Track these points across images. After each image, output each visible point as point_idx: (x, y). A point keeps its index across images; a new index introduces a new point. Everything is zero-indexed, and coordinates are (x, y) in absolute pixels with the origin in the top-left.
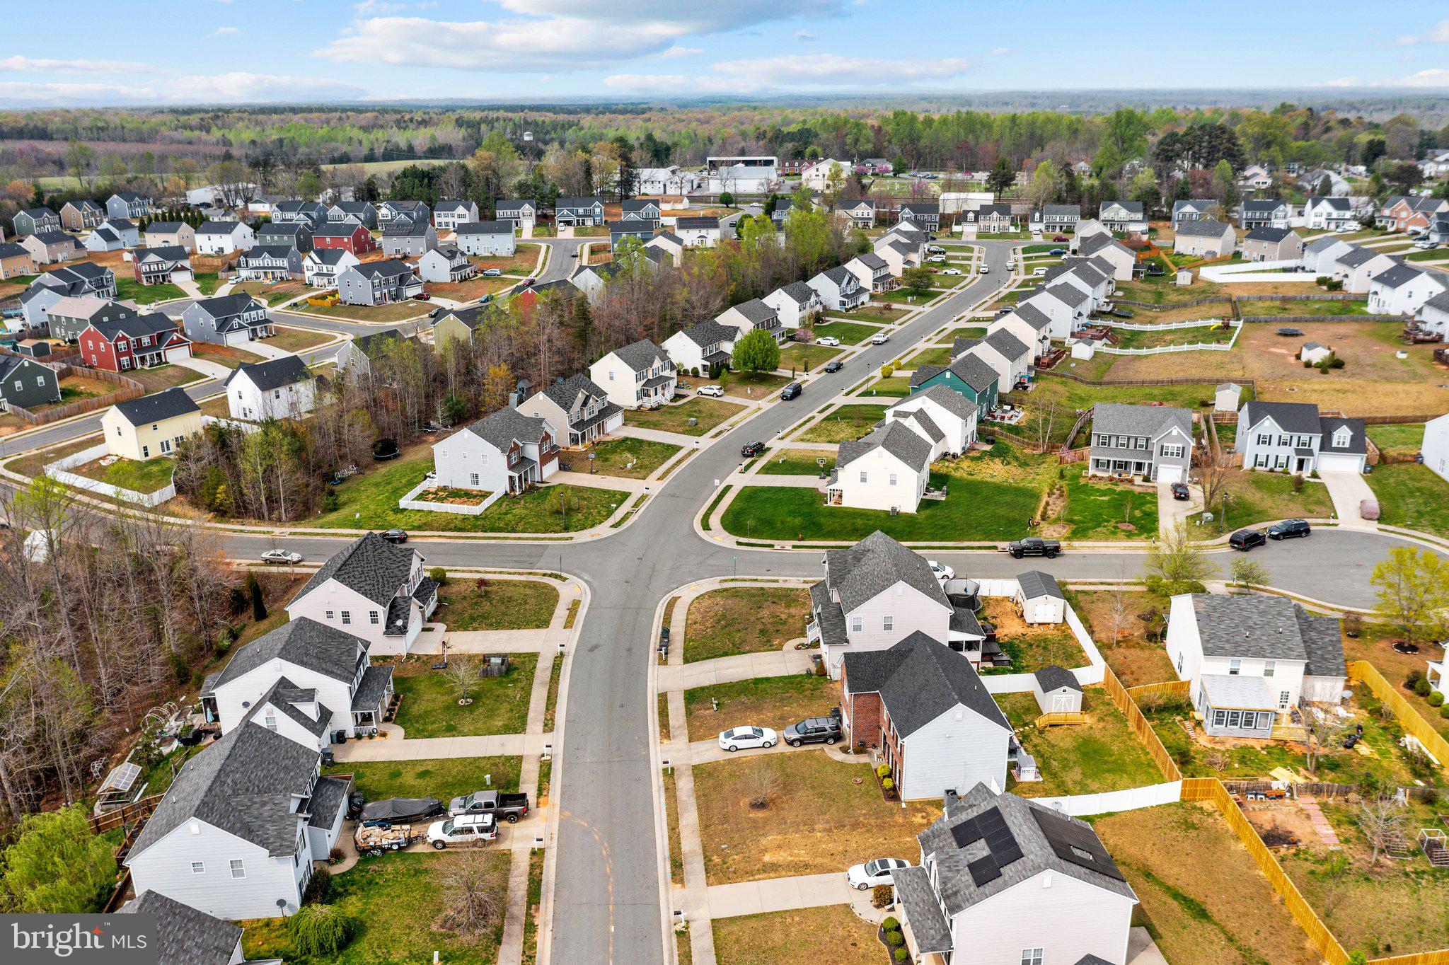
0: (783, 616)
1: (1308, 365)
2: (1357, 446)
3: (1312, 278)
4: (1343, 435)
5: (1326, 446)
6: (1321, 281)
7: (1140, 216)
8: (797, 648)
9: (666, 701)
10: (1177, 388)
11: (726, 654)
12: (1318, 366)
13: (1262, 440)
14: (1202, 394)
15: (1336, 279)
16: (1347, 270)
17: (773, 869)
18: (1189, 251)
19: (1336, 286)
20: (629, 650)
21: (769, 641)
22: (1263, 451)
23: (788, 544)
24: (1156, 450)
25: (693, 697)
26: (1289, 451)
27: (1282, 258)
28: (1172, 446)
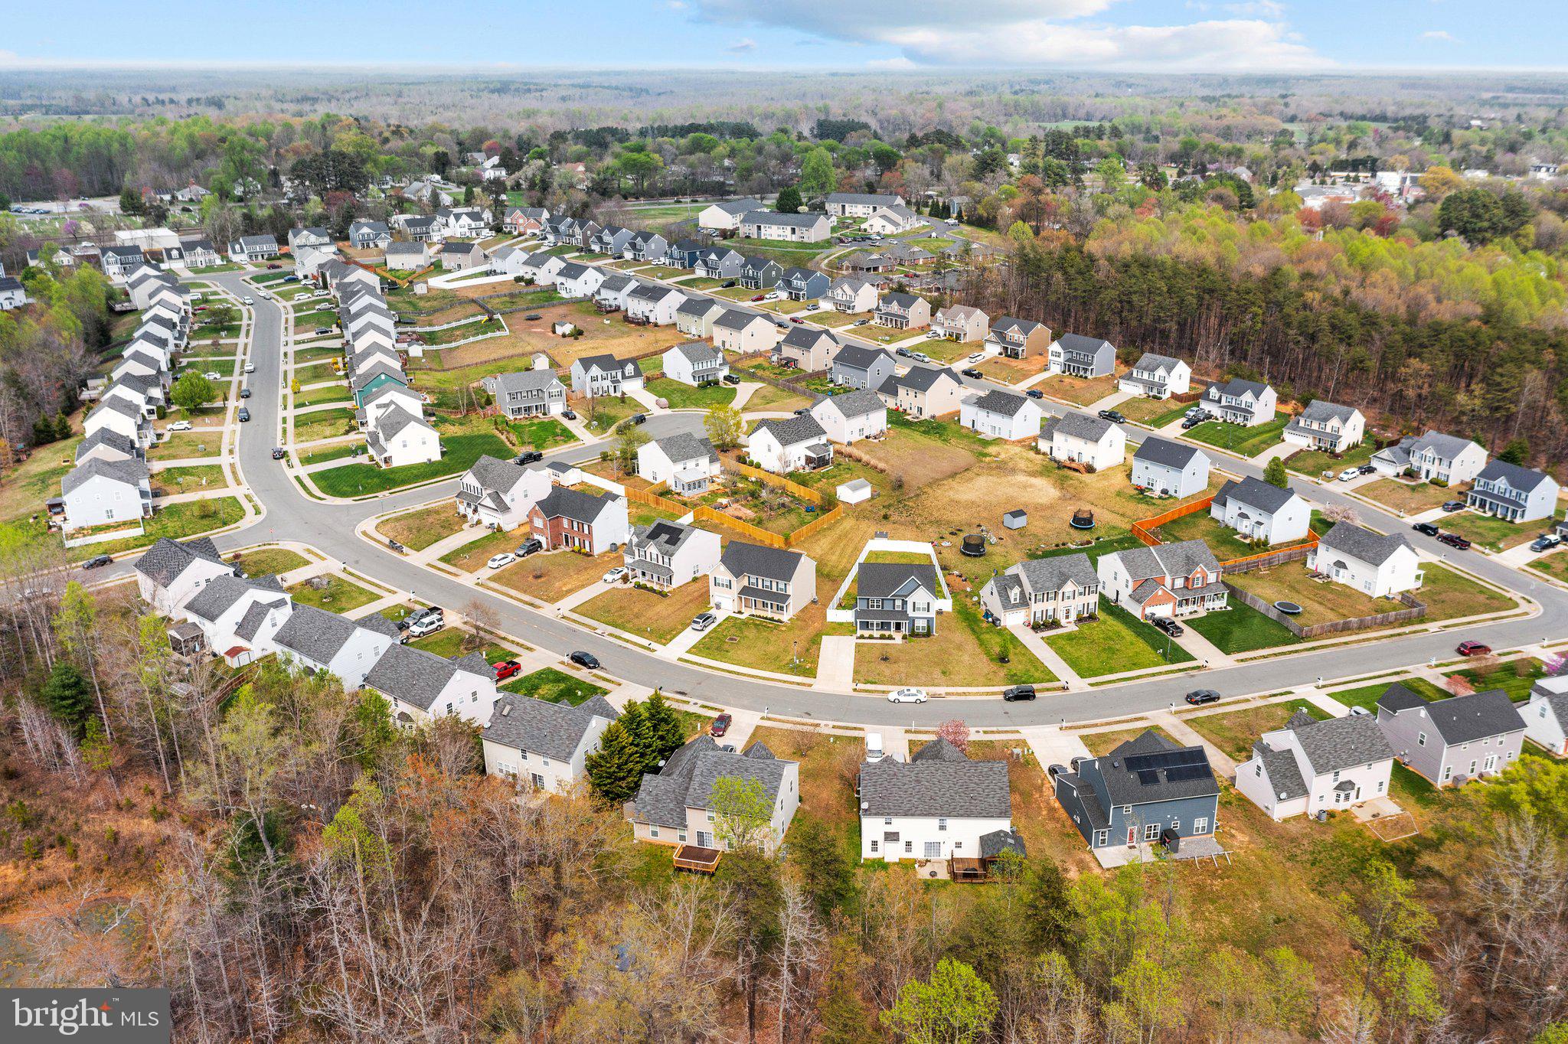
0: (443, 518)
1: (564, 336)
2: (638, 373)
3: (510, 277)
4: (630, 369)
5: (624, 377)
6: (518, 279)
7: (327, 239)
9: (434, 566)
10: (501, 363)
11: (437, 541)
12: (570, 335)
13: (594, 379)
14: (521, 363)
15: (528, 277)
16: (535, 270)
17: (570, 592)
18: (399, 267)
19: (530, 282)
20: (378, 557)
22: (595, 385)
23: (386, 493)
24: (546, 395)
25: (447, 559)
26: (607, 383)
27: (475, 265)
28: (554, 391)
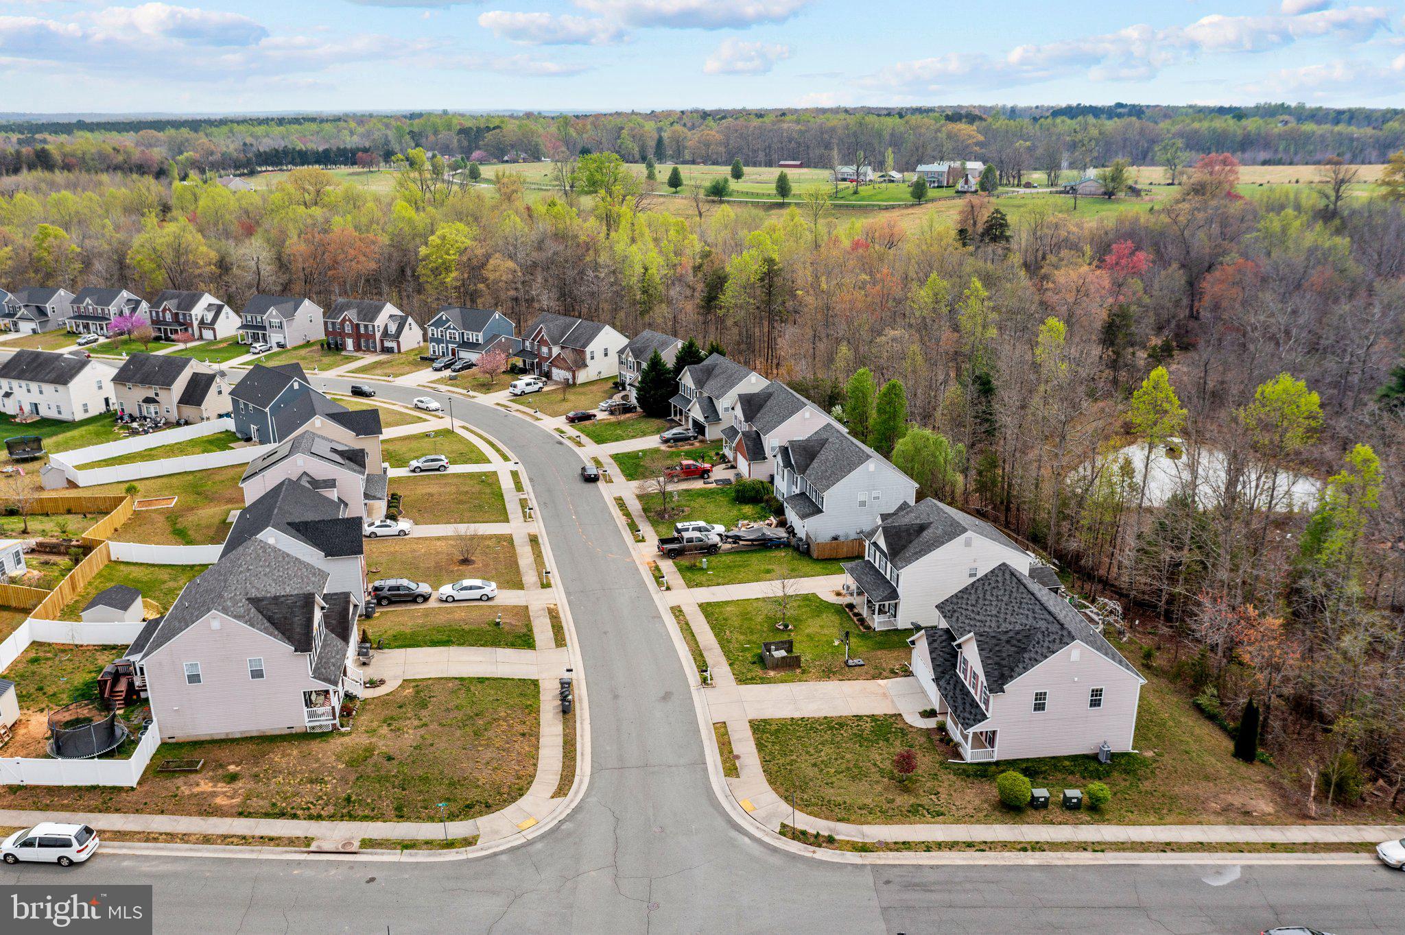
0: (385, 730)
8: (382, 682)
9: (556, 640)
11: (481, 680)
20: (616, 697)
21: (417, 692)
25: (525, 640)
